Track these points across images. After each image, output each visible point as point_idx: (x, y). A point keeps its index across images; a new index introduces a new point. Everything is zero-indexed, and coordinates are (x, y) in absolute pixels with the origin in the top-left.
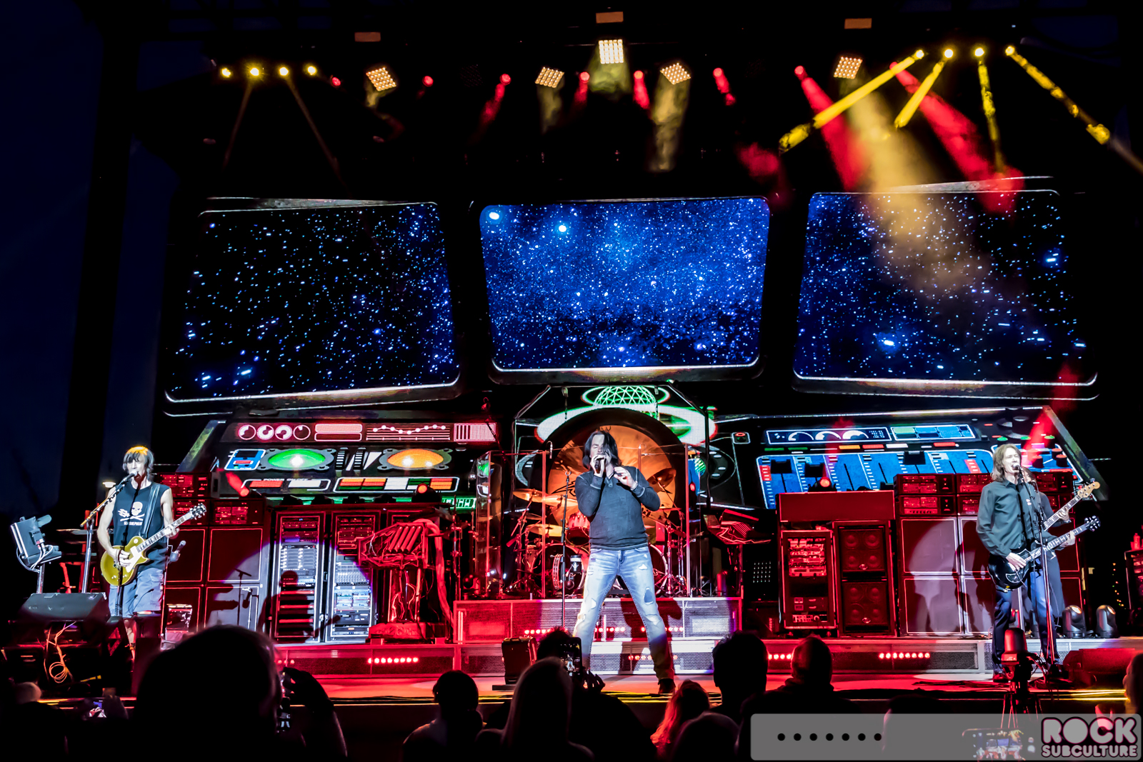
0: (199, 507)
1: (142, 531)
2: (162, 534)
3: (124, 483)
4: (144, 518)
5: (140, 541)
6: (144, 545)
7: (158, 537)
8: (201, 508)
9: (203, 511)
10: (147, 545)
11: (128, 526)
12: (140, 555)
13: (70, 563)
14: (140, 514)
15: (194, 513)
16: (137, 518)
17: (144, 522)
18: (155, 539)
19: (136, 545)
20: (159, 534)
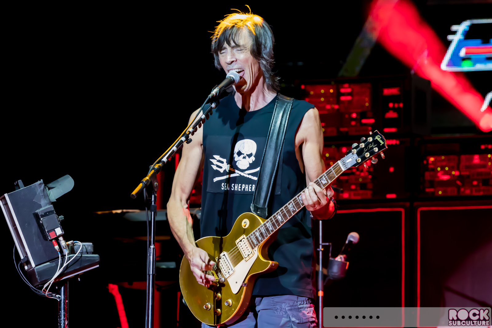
0: (370, 139)
1: (256, 201)
2: (297, 204)
3: (214, 99)
4: (260, 175)
5: (254, 223)
6: (263, 231)
7: (289, 211)
8: (376, 142)
9: (380, 148)
10: (267, 229)
11: (226, 192)
12: (256, 253)
13: (126, 285)
14: (252, 166)
15: (360, 153)
16: (245, 174)
17: (259, 184)
18: (284, 216)
19: (245, 232)
20: (290, 206)
